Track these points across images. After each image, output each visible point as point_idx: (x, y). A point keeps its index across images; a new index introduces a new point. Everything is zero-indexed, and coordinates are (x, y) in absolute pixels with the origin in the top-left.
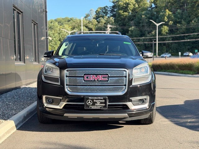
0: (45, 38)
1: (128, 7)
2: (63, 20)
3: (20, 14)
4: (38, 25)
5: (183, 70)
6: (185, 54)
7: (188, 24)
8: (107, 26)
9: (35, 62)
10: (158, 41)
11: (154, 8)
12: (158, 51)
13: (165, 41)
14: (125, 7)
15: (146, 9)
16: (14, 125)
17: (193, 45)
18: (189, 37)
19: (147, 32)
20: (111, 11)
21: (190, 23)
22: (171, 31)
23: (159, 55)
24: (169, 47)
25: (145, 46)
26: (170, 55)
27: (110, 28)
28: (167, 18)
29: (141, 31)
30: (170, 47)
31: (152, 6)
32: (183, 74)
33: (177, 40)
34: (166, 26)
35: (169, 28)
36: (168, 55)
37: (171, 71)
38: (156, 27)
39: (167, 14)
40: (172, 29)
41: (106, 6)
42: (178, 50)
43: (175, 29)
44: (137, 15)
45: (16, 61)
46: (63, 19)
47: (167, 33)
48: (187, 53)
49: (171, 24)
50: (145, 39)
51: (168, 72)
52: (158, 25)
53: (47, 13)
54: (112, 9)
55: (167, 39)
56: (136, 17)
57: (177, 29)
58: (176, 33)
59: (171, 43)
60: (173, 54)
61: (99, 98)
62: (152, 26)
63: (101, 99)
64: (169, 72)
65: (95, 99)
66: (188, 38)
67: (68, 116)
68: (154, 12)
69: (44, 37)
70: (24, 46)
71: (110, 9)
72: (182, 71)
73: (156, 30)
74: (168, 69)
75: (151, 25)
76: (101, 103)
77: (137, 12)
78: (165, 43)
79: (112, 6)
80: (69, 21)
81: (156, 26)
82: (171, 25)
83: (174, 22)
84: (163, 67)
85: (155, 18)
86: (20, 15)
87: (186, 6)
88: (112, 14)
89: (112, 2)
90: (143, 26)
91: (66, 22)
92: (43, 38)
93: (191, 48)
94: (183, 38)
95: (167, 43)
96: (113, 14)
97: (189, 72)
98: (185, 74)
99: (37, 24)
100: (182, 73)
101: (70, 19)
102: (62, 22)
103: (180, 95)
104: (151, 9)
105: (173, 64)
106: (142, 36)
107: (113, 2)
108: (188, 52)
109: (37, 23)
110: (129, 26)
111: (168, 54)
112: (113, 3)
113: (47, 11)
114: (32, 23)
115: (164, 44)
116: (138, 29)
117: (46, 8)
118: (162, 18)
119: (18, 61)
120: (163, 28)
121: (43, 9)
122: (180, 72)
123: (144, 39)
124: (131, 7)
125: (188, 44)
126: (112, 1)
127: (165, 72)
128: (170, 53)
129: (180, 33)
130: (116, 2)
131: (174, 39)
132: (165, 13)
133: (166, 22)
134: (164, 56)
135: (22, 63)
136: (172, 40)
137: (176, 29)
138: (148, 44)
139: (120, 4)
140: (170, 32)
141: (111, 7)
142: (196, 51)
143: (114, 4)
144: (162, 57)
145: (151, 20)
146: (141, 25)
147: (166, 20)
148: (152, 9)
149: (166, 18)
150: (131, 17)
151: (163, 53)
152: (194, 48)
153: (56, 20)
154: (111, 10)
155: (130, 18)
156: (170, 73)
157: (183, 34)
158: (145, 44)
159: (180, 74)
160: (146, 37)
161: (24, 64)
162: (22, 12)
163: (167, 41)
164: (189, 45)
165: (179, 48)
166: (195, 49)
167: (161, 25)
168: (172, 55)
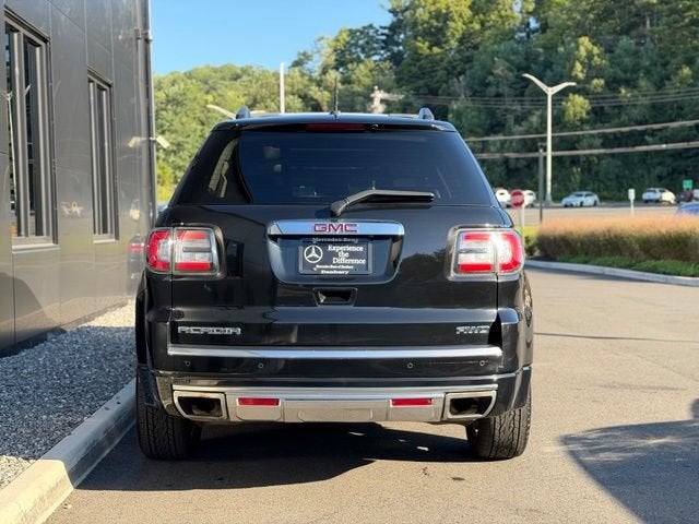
0: (142, 142)
1: (448, 27)
2: (214, 75)
3: (39, 46)
4: (114, 90)
5: (658, 259)
6: (646, 196)
7: (659, 88)
8: (372, 95)
9: (102, 235)
10: (553, 150)
11: (535, 31)
12: (553, 183)
13: (576, 149)
14: (436, 28)
15: (510, 35)
17: (675, 164)
18: (659, 134)
19: (511, 118)
20: (384, 41)
21: (665, 85)
22: (598, 115)
23: (557, 198)
24: (590, 170)
25: (507, 167)
26: (596, 197)
27: (382, 101)
28: (584, 67)
29: (491, 114)
30: (595, 168)
31: (528, 24)
32: (658, 273)
33: (619, 146)
34: (580, 95)
35: (591, 103)
36: (588, 198)
37: (610, 259)
38: (546, 100)
39: (583, 52)
40: (602, 108)
41: (371, 26)
42: (624, 181)
43: (610, 107)
44: (476, 57)
45: (19, 234)
46: (215, 72)
47: (582, 121)
48: (654, 191)
49: (600, 90)
50: (506, 141)
51: (598, 265)
52: (551, 91)
53: (151, 46)
54: (387, 35)
55: (585, 142)
56: (475, 63)
57: (620, 107)
58: (617, 121)
59: (599, 157)
60: (605, 193)
62: (530, 96)
64: (603, 265)
66: (657, 138)
68: (536, 46)
69: (140, 135)
70: (53, 176)
71: (383, 34)
72: (653, 263)
73: (546, 109)
74: (599, 254)
75: (527, 92)
77: (476, 47)
78: (578, 156)
79: (388, 24)
80: (236, 77)
81: (546, 95)
82: (598, 93)
83: (607, 83)
84: (579, 244)
85: (542, 68)
86: (38, 49)
87: (652, 25)
88: (389, 54)
89: (390, 11)
90: (498, 95)
91: (227, 83)
92: (135, 142)
93: (669, 174)
94: (639, 138)
95: (585, 155)
96: (393, 53)
97: (679, 265)
98: (664, 273)
99: (110, 86)
100: (654, 270)
101: (239, 72)
102: (210, 82)
103: (679, 373)
104: (524, 34)
105: (616, 236)
106: (496, 129)
107: (393, 12)
108: (657, 190)
109: (110, 82)
110: (449, 94)
111: (587, 196)
112: (391, 15)
113: (150, 37)
114: (90, 81)
115: (575, 161)
116: (482, 106)
117: (146, 26)
118: (564, 67)
119: (27, 235)
120: (569, 104)
121: (137, 31)
122: (644, 265)
123: (503, 143)
124: (456, 27)
125: (656, 160)
126: (390, 7)
127: (586, 263)
128: (594, 191)
129: (630, 120)
130: (403, 11)
131: (608, 141)
132: (577, 48)
133: (578, 82)
134: (574, 204)
135: (48, 241)
136: (603, 146)
137: (615, 107)
138: (517, 159)
139: (417, 15)
140: (592, 115)
141: (385, 28)
142: (687, 184)
143: (395, 19)
144: (566, 206)
145: (527, 75)
146: (492, 90)
147: (581, 76)
148: (528, 36)
149: (578, 66)
150: (455, 64)
151: (568, 192)
152: (680, 173)
153: (189, 76)
154: (384, 38)
155: (454, 68)
156: (607, 270)
157: (640, 124)
158: (507, 160)
159: (647, 274)
160: (511, 134)
161: (52, 244)
162: (45, 41)
163: (584, 149)
164: (660, 164)
165: (627, 172)
166: (683, 176)
167: (564, 93)
168: (602, 199)
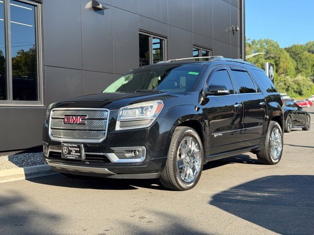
3: (163, 40)
16: (23, 173)
61: (73, 145)
63: (76, 147)
65: (70, 146)
67: (55, 167)
76: (76, 152)
99: (211, 50)
162: (166, 38)
